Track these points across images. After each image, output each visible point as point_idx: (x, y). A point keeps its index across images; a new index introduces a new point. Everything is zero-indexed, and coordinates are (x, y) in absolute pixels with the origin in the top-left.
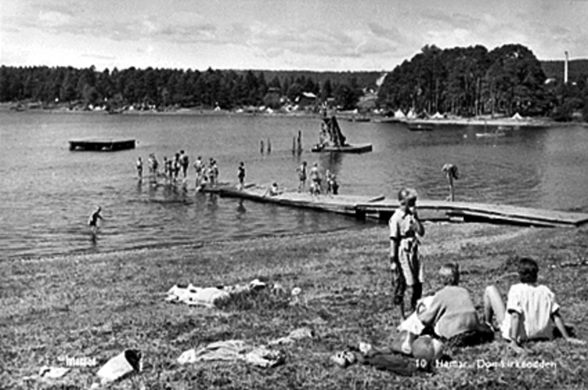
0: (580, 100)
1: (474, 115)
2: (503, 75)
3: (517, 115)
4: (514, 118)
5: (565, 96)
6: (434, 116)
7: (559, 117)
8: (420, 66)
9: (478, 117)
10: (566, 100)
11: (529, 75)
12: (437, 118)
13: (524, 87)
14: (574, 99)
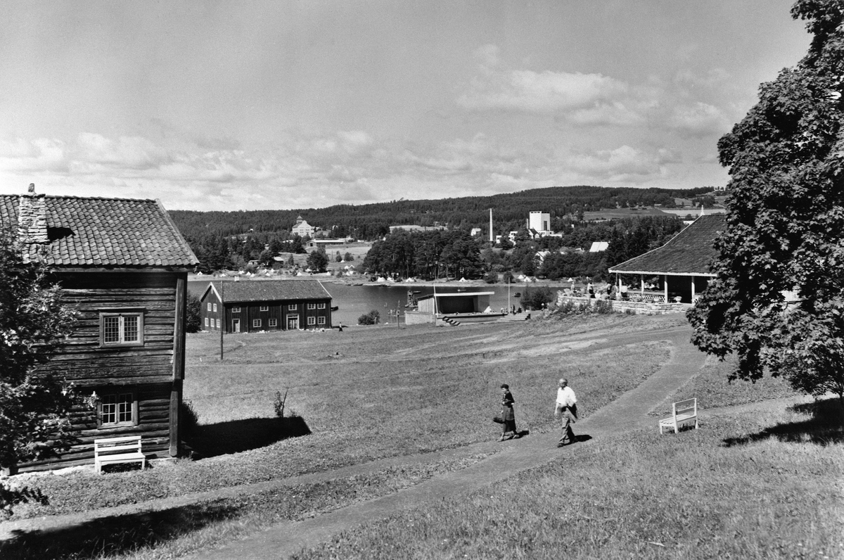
0: (502, 266)
1: (433, 279)
2: (453, 252)
3: (463, 279)
4: (461, 281)
5: (492, 263)
6: (407, 281)
7: (490, 280)
8: (396, 245)
9: (436, 280)
10: (493, 266)
11: (470, 252)
12: (409, 282)
13: (467, 260)
14: (499, 265)
